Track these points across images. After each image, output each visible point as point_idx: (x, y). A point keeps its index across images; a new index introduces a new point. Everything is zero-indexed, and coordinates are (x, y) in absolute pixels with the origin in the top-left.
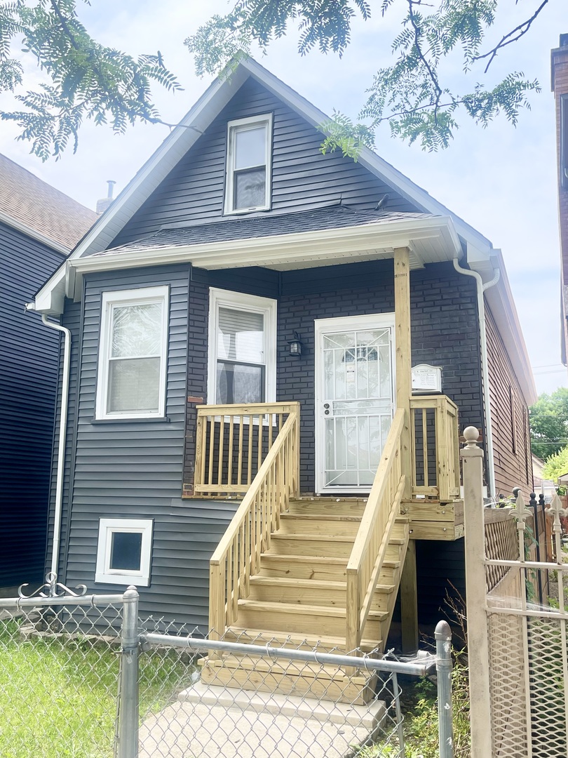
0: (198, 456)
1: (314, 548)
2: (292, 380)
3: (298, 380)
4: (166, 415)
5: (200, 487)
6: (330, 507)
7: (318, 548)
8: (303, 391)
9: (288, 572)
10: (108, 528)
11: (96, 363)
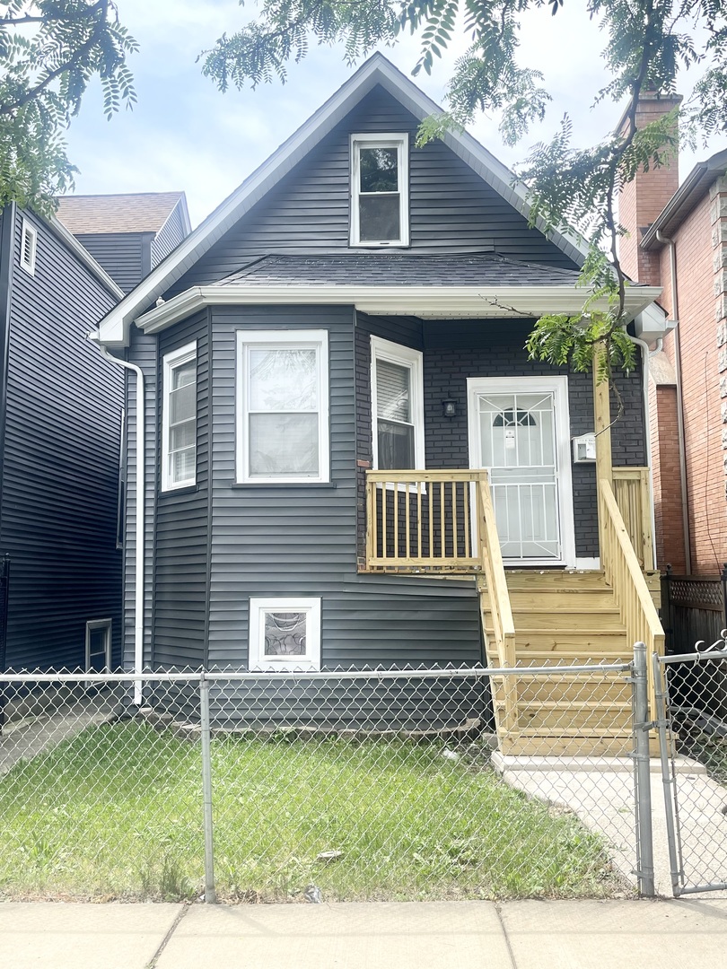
0: (369, 526)
1: (543, 621)
2: (442, 444)
3: (448, 444)
4: (331, 480)
5: (373, 561)
6: (532, 580)
7: (547, 621)
8: (455, 456)
9: (528, 645)
10: (260, 609)
11: (234, 416)
